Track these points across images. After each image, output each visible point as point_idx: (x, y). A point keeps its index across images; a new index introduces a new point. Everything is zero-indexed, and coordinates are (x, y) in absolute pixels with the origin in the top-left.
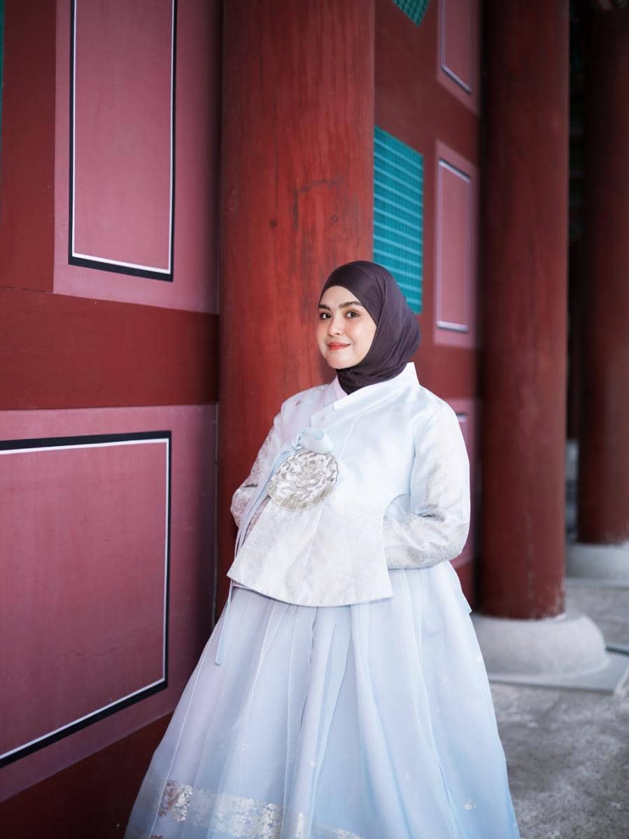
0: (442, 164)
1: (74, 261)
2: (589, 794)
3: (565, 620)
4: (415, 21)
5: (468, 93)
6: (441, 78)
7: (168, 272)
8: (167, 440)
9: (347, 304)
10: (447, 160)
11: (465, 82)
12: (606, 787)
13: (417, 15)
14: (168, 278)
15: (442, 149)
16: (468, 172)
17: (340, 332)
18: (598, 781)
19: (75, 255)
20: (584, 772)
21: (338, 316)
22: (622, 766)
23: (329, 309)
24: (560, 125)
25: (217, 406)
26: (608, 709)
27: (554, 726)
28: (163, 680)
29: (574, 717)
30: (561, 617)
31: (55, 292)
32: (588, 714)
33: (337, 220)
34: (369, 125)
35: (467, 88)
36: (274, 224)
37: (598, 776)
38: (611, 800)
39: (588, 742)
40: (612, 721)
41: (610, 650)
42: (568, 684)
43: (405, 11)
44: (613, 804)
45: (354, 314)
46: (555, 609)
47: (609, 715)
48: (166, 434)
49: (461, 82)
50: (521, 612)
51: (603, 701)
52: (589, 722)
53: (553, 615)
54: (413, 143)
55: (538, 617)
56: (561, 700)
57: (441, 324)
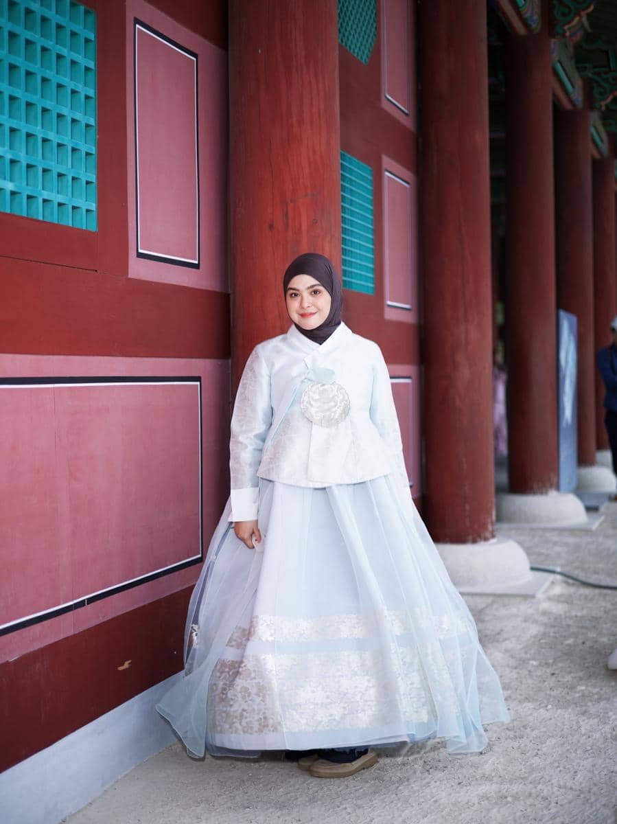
0: (387, 174)
1: (140, 255)
2: (512, 657)
3: (497, 543)
4: (363, 61)
5: (407, 114)
6: (385, 105)
7: (197, 262)
8: (198, 383)
9: (312, 286)
10: (390, 170)
11: (404, 107)
12: (526, 653)
13: (364, 57)
14: (197, 266)
15: (387, 161)
16: (407, 179)
17: (310, 305)
18: (521, 649)
19: (140, 251)
20: (509, 645)
21: (306, 294)
22: (540, 640)
23: (298, 290)
24: (482, 138)
25: (230, 361)
26: (531, 607)
27: (487, 618)
28: (200, 556)
29: (503, 612)
30: (493, 541)
31: (129, 276)
32: (514, 610)
33: (316, 222)
34: (337, 150)
35: (406, 111)
36: (271, 226)
37: (521, 647)
38: (529, 660)
39: (513, 627)
40: (533, 614)
41: (533, 569)
42: (499, 591)
43: (356, 55)
44: (531, 662)
45: (316, 292)
46: (488, 534)
47: (530, 611)
48: (198, 379)
49: (403, 108)
50: (459, 538)
51: (528, 602)
52: (516, 616)
53: (486, 539)
54: (365, 158)
55: (474, 541)
56: (493, 602)
57: (389, 303)
